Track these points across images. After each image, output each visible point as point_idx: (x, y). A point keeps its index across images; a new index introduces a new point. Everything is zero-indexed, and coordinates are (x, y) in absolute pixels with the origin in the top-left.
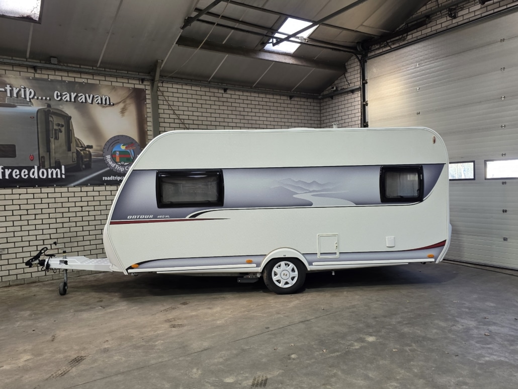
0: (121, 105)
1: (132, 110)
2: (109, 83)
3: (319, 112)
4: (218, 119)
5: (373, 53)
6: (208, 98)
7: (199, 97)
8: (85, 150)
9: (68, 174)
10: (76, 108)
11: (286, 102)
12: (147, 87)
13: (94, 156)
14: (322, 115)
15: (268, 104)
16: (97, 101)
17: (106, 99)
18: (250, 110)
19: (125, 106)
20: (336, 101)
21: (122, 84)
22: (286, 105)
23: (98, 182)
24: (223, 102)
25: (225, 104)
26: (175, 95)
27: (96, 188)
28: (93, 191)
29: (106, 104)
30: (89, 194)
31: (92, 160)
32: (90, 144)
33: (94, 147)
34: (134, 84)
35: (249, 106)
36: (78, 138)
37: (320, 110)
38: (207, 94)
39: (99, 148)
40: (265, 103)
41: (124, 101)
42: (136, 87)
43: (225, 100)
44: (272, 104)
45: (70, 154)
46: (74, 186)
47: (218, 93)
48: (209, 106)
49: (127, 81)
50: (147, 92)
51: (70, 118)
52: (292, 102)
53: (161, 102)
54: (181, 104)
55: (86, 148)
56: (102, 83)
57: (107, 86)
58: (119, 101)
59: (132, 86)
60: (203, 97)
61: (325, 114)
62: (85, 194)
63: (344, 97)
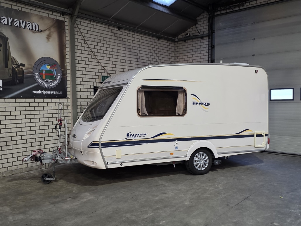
0: (47, 32)
1: (55, 36)
2: (38, 13)
4: (114, 50)
5: (219, 13)
6: (107, 33)
7: (101, 32)
8: (19, 67)
9: (6, 87)
10: (12, 31)
11: (155, 41)
12: (66, 20)
13: (26, 73)
14: (176, 53)
15: (145, 42)
16: (28, 27)
17: (36, 26)
18: (134, 45)
19: (50, 33)
20: (189, 44)
21: (48, 14)
22: (155, 44)
23: (28, 95)
24: (117, 37)
25: (118, 39)
26: (86, 28)
27: (28, 100)
28: (25, 102)
29: (35, 30)
30: (22, 105)
31: (25, 76)
32: (23, 63)
33: (26, 65)
34: (57, 16)
35: (134, 42)
36: (13, 56)
38: (107, 30)
39: (30, 67)
40: (143, 41)
41: (49, 29)
42: (58, 19)
43: (118, 35)
44: (147, 42)
45: (7, 70)
46: (10, 98)
47: (114, 30)
48: (108, 40)
49: (51, 13)
50: (66, 24)
51: (7, 39)
52: (159, 42)
53: (76, 33)
54: (89, 36)
55: (19, 66)
56: (33, 12)
57: (37, 15)
58: (46, 28)
59: (55, 17)
60: (105, 32)
61: (178, 53)
62: (18, 105)
63: (195, 41)
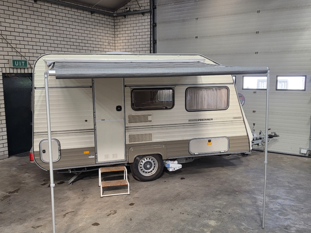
3: (113, 27)
4: (29, 28)
11: (88, 16)
14: (116, 30)
15: (73, 17)
18: (58, 21)
20: (129, 19)
22: (88, 19)
24: (34, 11)
25: (35, 13)
35: (57, 17)
37: (115, 26)
40: (70, 16)
43: (35, 9)
44: (76, 17)
47: (29, 2)
52: (93, 17)
60: (15, 5)
61: (118, 30)
63: (136, 17)
